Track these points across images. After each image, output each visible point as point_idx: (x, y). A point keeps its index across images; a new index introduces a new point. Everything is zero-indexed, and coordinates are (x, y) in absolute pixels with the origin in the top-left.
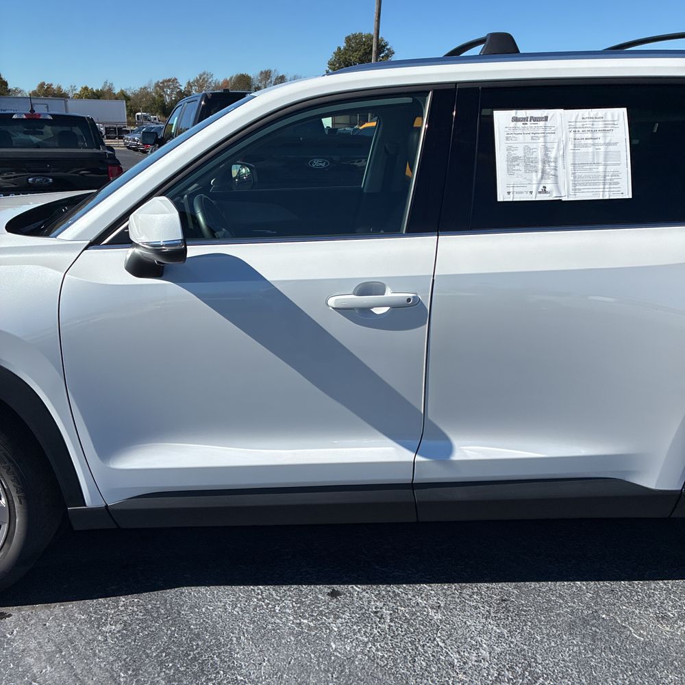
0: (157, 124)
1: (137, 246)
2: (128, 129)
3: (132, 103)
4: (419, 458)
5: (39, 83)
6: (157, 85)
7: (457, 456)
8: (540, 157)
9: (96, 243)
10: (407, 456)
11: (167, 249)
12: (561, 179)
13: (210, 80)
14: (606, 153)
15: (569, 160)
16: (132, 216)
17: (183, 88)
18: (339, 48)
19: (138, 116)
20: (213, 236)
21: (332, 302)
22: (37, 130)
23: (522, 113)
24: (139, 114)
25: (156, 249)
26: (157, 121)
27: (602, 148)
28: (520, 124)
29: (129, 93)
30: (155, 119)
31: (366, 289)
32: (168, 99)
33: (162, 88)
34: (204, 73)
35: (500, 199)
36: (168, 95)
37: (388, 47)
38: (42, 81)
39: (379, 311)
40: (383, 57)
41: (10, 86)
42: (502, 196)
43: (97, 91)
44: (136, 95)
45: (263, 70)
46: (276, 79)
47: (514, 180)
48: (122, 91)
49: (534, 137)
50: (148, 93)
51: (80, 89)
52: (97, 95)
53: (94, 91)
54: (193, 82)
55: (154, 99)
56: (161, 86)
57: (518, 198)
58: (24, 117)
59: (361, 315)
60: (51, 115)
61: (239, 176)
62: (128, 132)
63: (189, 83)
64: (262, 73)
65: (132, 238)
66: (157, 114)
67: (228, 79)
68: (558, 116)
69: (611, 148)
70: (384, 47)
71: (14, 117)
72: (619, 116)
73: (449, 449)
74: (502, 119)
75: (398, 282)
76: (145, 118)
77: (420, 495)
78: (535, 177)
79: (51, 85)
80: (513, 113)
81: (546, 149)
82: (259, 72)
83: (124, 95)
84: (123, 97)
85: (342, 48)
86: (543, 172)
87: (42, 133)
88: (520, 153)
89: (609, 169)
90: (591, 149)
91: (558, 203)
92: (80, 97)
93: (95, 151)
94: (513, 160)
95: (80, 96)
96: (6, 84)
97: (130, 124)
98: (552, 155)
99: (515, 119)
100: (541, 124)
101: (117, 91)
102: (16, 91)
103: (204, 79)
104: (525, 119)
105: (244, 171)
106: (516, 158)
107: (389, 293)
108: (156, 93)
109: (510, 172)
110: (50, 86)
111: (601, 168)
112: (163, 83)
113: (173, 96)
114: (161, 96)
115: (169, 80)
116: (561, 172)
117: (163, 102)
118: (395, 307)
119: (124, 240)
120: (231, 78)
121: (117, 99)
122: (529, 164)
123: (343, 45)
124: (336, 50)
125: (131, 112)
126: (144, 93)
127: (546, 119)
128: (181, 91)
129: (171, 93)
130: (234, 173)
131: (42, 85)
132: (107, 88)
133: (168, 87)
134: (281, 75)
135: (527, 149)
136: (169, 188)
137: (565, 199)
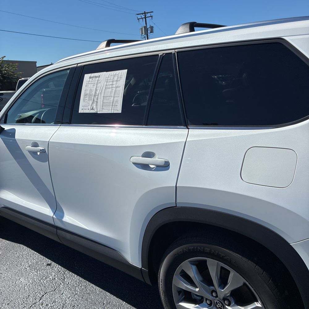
4: (54, 216)
7: (64, 219)
8: (94, 93)
12: (99, 104)
14: (115, 91)
15: (103, 95)
23: (93, 75)
27: (114, 89)
28: (91, 80)
42: (80, 110)
47: (85, 103)
49: (94, 85)
57: (85, 111)
68: (103, 75)
69: (118, 89)
72: (124, 73)
74: (86, 78)
78: (91, 103)
80: (90, 75)
81: (96, 90)
86: (94, 100)
88: (88, 92)
89: (115, 99)
90: (110, 90)
91: (96, 115)
94: (86, 95)
98: (97, 93)
99: (90, 78)
100: (98, 79)
104: (93, 77)
109: (84, 100)
111: (112, 99)
116: (99, 100)
122: (90, 97)
127: (99, 77)
135: (91, 90)
137: (98, 112)
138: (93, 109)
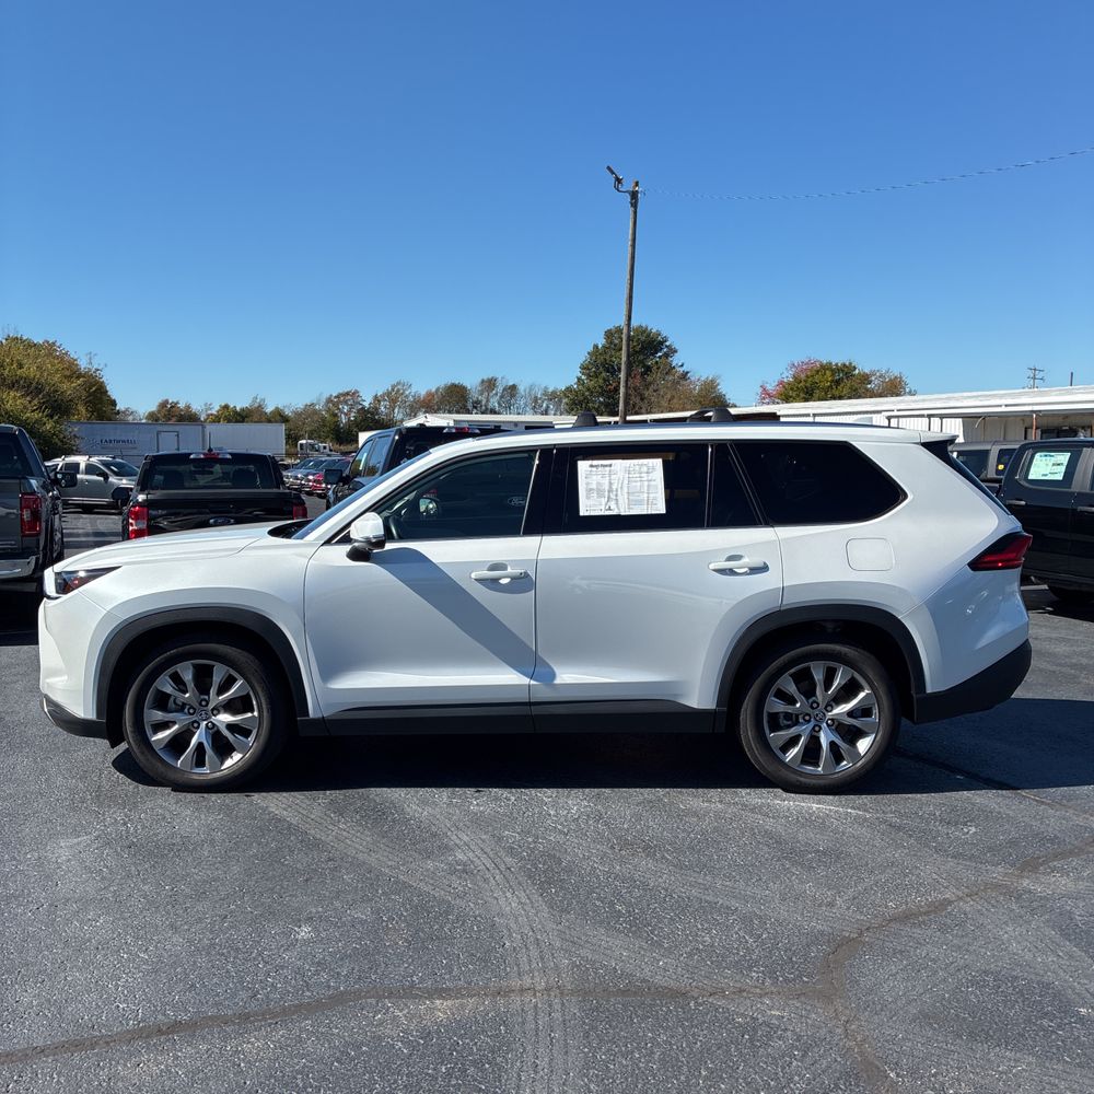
0: (329, 455)
1: (356, 541)
2: (288, 461)
3: (294, 426)
4: (532, 682)
5: (160, 401)
6: (329, 400)
7: (558, 681)
8: (607, 488)
9: (328, 542)
10: (525, 681)
11: (374, 541)
12: (620, 502)
13: (407, 392)
14: (648, 486)
15: (625, 490)
16: (353, 525)
17: (366, 404)
18: (596, 347)
19: (301, 445)
20: (401, 538)
21: (473, 576)
22: (207, 469)
23: (595, 462)
24: (304, 442)
25: (368, 541)
26: (327, 450)
27: (646, 483)
28: (594, 469)
29: (287, 412)
30: (325, 448)
31: (495, 567)
32: (344, 419)
33: (336, 405)
34: (398, 383)
35: (581, 514)
36: (346, 414)
37: (667, 344)
38: (165, 398)
39: (504, 581)
40: (660, 357)
41: (120, 406)
42: (583, 512)
43: (243, 410)
44: (298, 414)
45: (485, 378)
46: (504, 390)
47: (591, 502)
48: (277, 408)
49: (603, 476)
50: (315, 412)
51: (217, 408)
52: (241, 417)
53: (238, 409)
54: (383, 396)
55: (324, 419)
56: (334, 402)
57: (593, 513)
58: (202, 456)
59: (492, 583)
60: (230, 454)
61: (427, 510)
62: (287, 467)
63: (376, 397)
64: (483, 381)
65: (352, 536)
66: (328, 440)
67: (434, 390)
68: (619, 465)
69: (652, 483)
70: (661, 343)
71: (192, 457)
72: (656, 465)
73: (553, 676)
74: (583, 466)
75: (516, 563)
76: (312, 446)
77: (535, 710)
78: (604, 500)
79: (178, 403)
80: (590, 462)
81: (611, 484)
82: (480, 380)
83: (280, 415)
84: (278, 418)
85: (600, 346)
86: (609, 498)
87: (212, 473)
88: (594, 486)
89: (651, 495)
90: (639, 484)
91: (618, 517)
92: (216, 419)
93: (275, 490)
94: (590, 491)
95: (217, 417)
96: (114, 403)
97: (289, 455)
98: (614, 487)
99: (591, 466)
100: (608, 469)
101: (269, 409)
102: (126, 412)
103: (398, 390)
104: (596, 466)
105: (431, 506)
106: (591, 489)
107: (509, 570)
108: (328, 410)
109: (588, 498)
110: (174, 406)
111: (646, 495)
112: (337, 397)
113: (353, 414)
114: (336, 415)
115: (347, 394)
116: (620, 497)
117: (337, 424)
118: (514, 578)
119: (347, 540)
120: (438, 389)
121: (269, 421)
122: (600, 493)
123: (601, 342)
124: (591, 349)
125: (292, 438)
126: (309, 412)
127: (611, 465)
128: (363, 408)
129: (350, 411)
130: (422, 508)
131: (164, 404)
132: (256, 405)
133: (346, 402)
134: (511, 384)
135: (598, 484)
136: (376, 507)
137: (623, 514)
138: (610, 509)
